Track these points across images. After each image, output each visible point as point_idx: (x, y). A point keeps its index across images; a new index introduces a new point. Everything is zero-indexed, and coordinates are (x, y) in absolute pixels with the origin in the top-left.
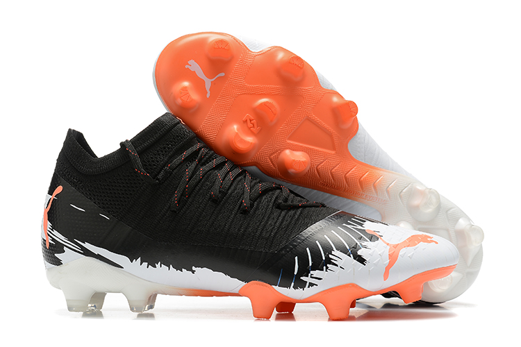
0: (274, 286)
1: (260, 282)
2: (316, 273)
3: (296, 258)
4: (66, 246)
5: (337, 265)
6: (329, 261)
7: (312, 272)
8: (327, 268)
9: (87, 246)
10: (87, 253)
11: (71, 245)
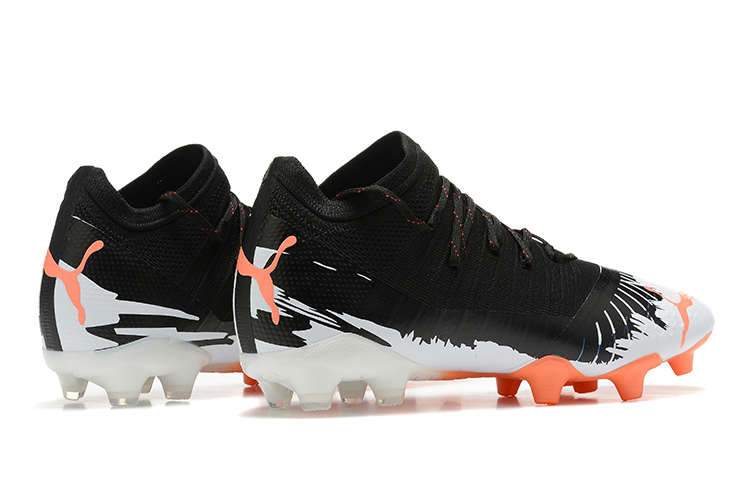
0: (572, 362)
1: (558, 357)
2: (621, 342)
3: (597, 324)
4: (314, 320)
5: (640, 331)
6: (631, 327)
7: (617, 341)
8: (631, 335)
9: (346, 317)
10: (346, 327)
11: (322, 317)
